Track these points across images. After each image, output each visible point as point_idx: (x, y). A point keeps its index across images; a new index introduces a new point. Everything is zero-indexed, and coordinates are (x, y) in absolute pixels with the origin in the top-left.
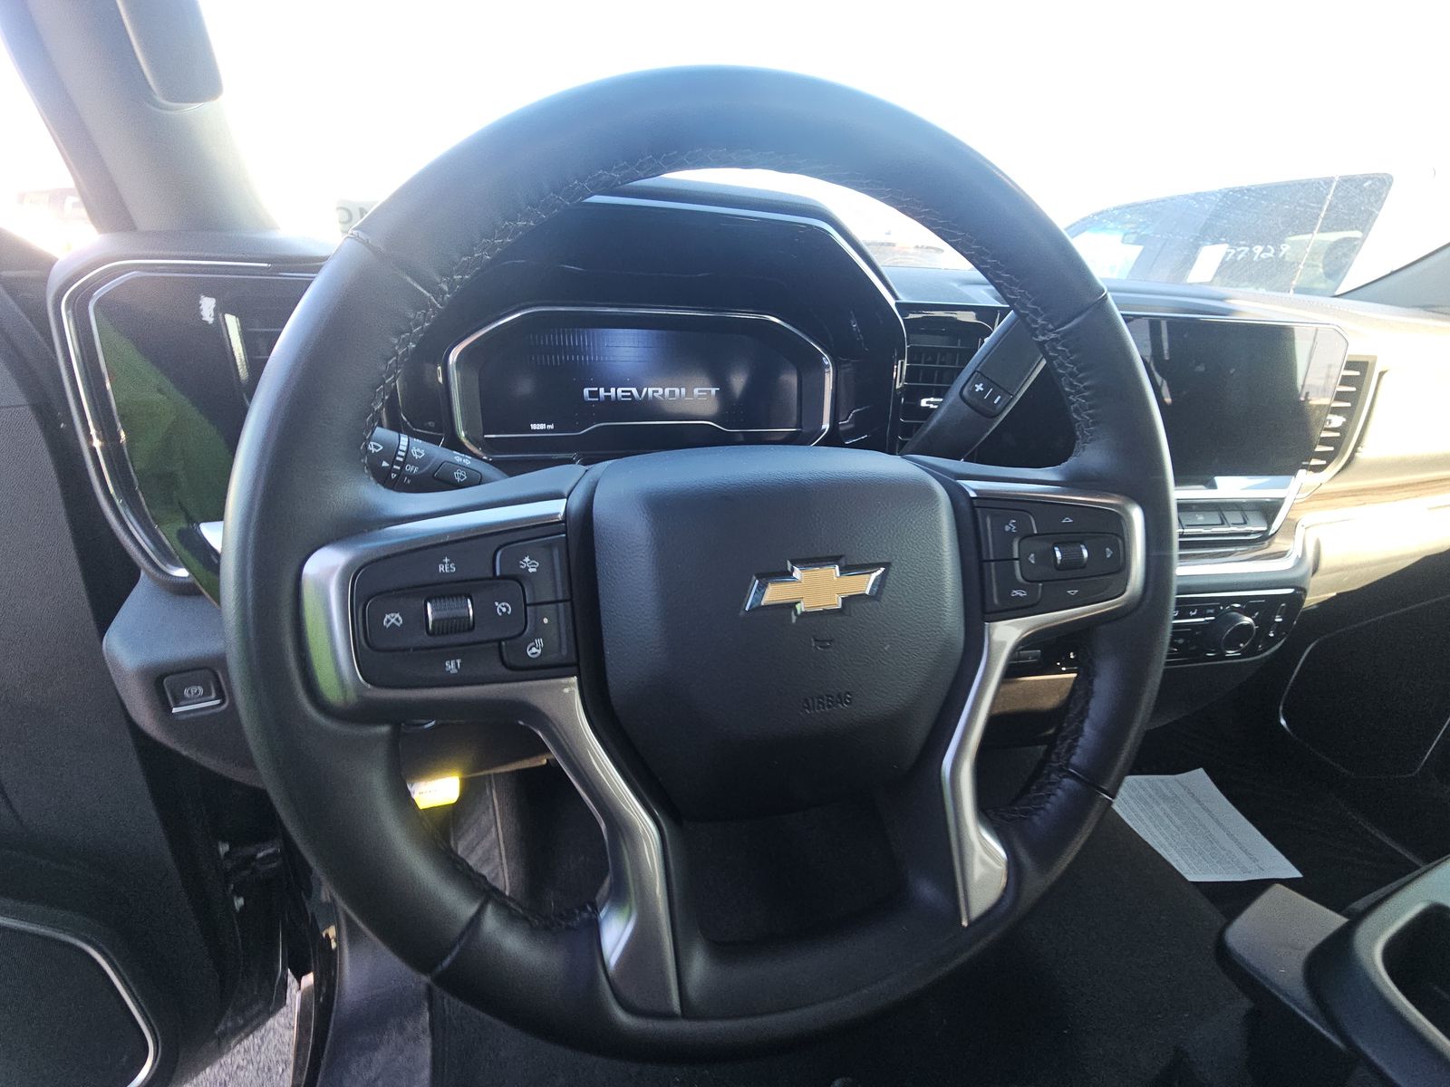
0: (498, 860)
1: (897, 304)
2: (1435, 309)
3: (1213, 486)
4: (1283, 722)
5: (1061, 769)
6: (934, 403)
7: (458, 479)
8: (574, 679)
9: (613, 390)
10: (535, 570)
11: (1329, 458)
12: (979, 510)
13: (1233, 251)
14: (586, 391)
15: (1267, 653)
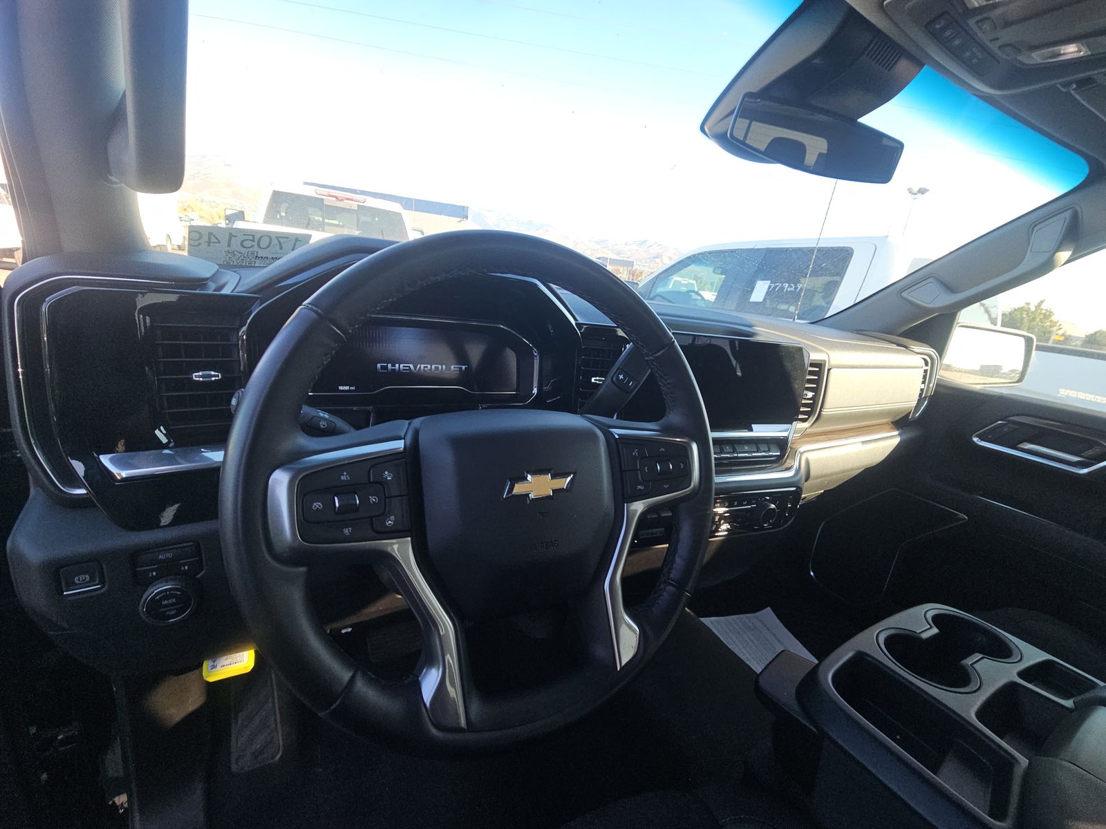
0: (274, 726)
1: (576, 324)
2: (863, 333)
3: (751, 430)
4: (812, 574)
5: (665, 582)
6: (599, 380)
7: (322, 427)
8: (409, 539)
9: (397, 365)
10: (390, 478)
11: (809, 414)
12: (620, 445)
13: (773, 285)
14: (379, 365)
15: (785, 526)
